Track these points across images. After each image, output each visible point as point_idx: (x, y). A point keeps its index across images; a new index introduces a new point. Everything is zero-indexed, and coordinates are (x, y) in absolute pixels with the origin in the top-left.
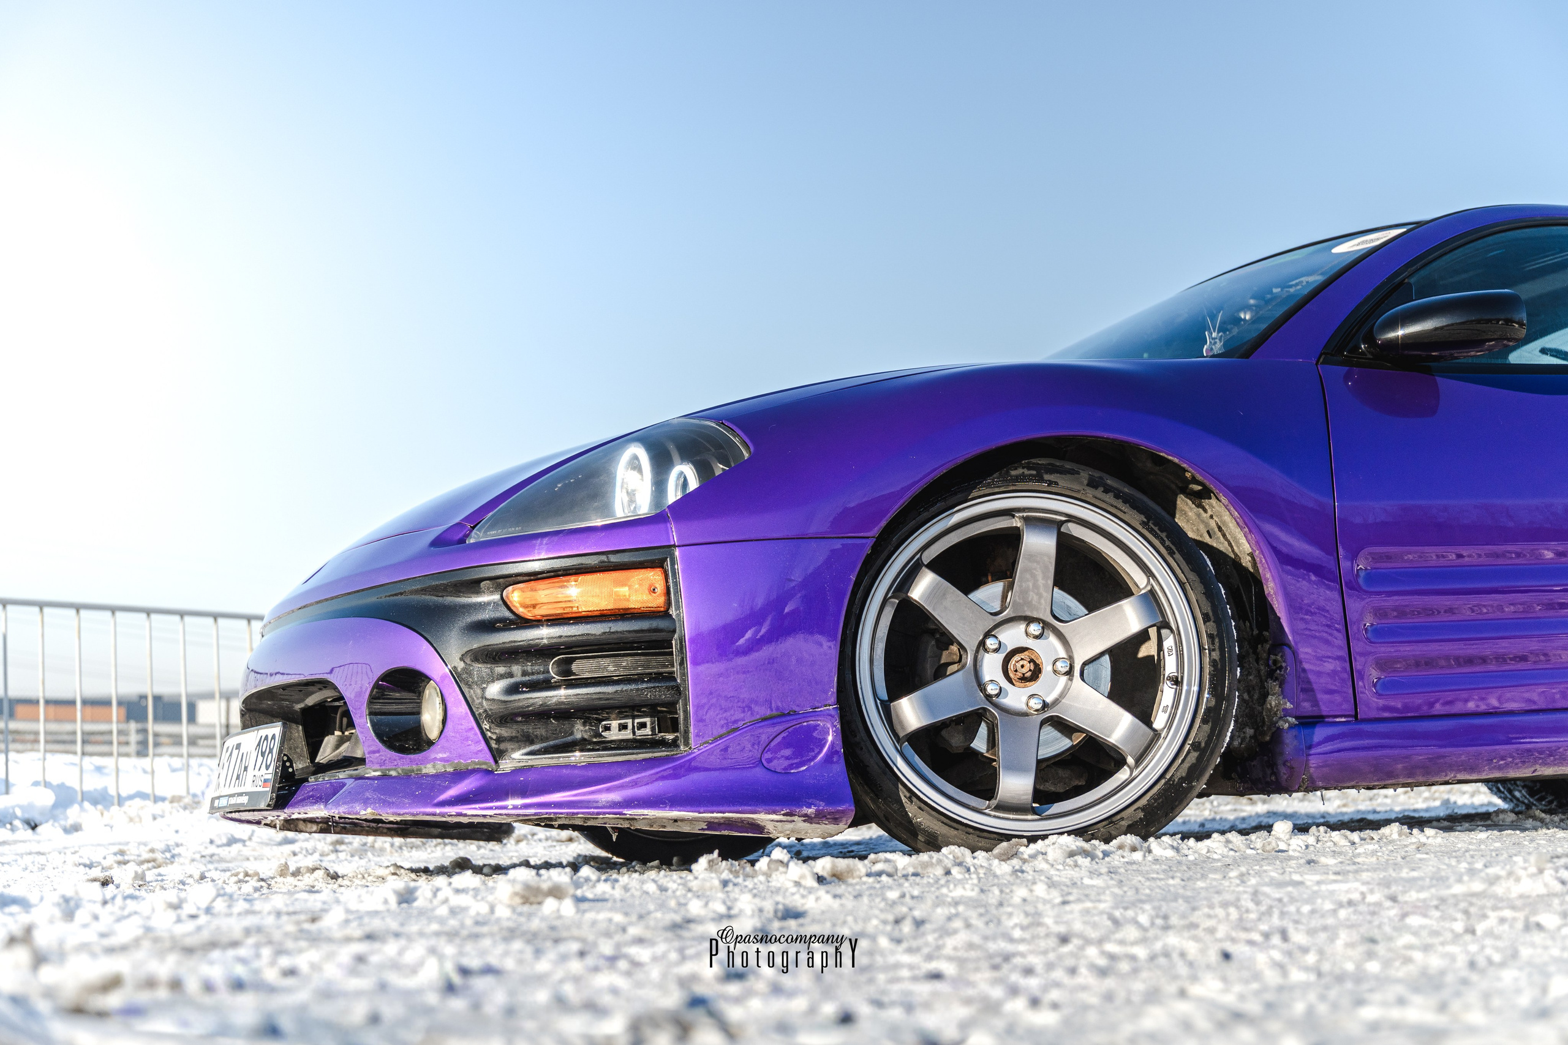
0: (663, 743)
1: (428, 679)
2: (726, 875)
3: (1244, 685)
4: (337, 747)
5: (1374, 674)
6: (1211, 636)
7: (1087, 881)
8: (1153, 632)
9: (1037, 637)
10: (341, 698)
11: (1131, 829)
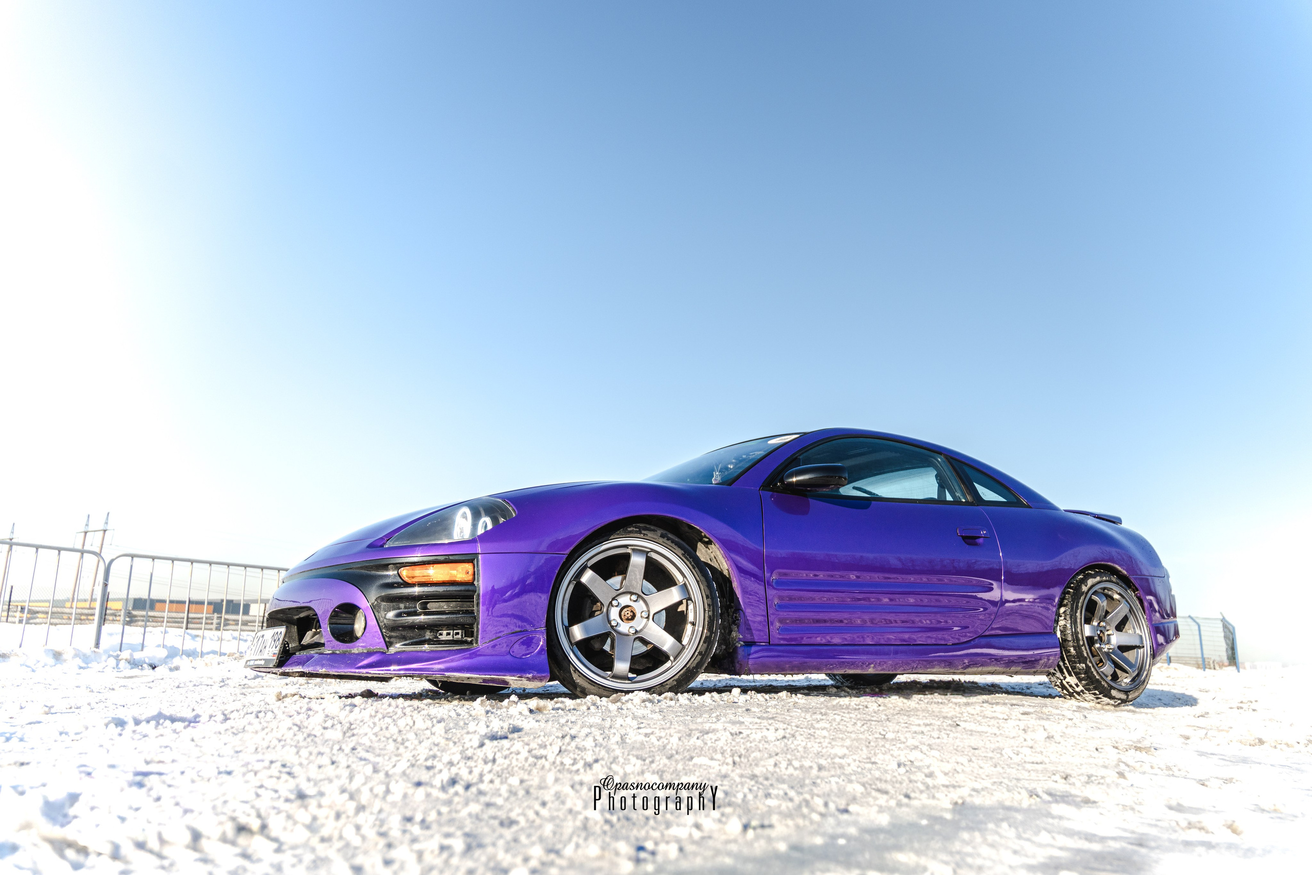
0: (466, 642)
1: (359, 608)
2: (488, 708)
3: (723, 627)
4: (313, 637)
5: (778, 624)
6: (709, 605)
7: (650, 716)
8: (684, 601)
9: (635, 601)
10: (316, 615)
11: (670, 690)
